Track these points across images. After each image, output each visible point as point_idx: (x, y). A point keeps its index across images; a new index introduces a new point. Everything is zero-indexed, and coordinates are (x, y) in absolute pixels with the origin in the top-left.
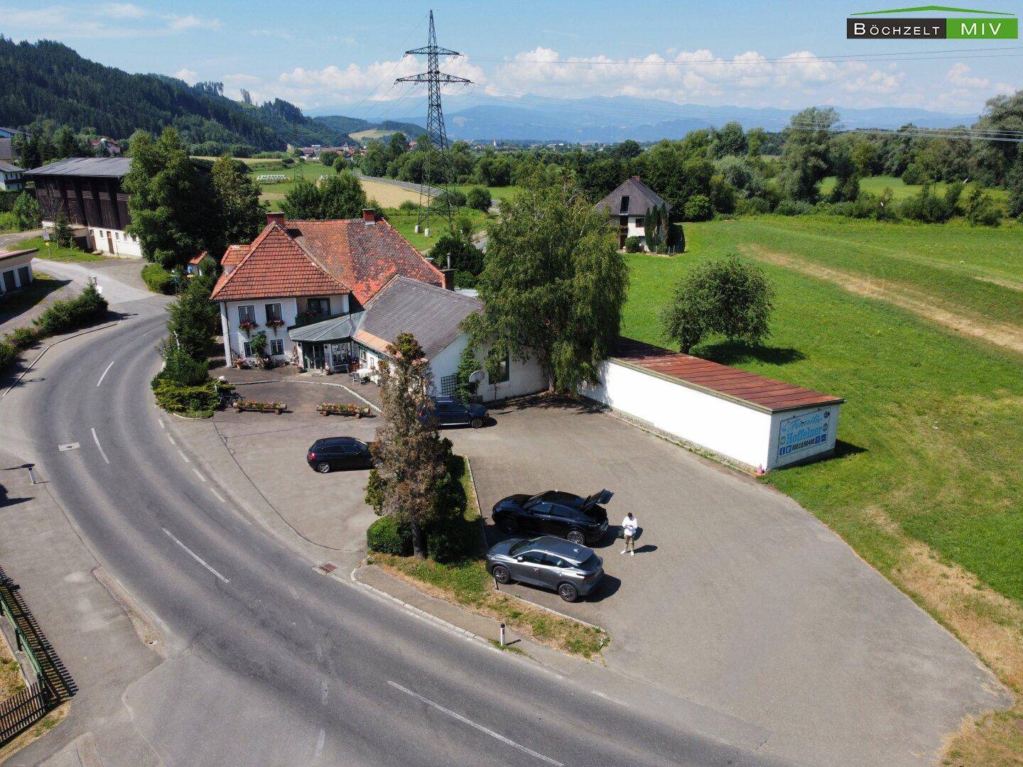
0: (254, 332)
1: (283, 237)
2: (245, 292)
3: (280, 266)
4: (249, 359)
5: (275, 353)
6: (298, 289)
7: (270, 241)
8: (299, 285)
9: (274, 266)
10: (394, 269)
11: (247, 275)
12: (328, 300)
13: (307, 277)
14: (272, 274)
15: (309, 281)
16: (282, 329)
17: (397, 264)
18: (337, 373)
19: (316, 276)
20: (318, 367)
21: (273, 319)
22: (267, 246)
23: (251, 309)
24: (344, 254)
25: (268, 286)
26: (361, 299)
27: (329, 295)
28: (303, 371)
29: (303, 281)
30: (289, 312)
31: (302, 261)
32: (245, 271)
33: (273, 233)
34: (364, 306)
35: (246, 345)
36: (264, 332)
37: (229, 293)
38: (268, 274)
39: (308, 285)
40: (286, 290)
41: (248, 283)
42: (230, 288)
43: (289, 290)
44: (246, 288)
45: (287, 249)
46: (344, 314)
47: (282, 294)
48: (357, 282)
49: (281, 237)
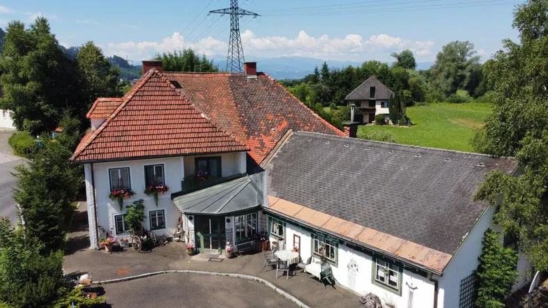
0: (129, 201)
1: (165, 85)
2: (119, 150)
3: (163, 117)
4: (120, 237)
5: (154, 227)
6: (187, 145)
7: (150, 89)
8: (188, 140)
9: (155, 117)
10: (285, 124)
11: (121, 128)
12: (219, 159)
13: (197, 130)
14: (153, 127)
15: (200, 135)
16: (165, 197)
17: (288, 119)
18: (244, 254)
19: (207, 130)
20: (215, 247)
21: (154, 184)
22: (146, 93)
23: (126, 172)
24: (230, 107)
25: (149, 142)
26: (257, 157)
27: (221, 152)
28: (194, 252)
29: (192, 135)
30: (174, 175)
31: (189, 112)
32: (119, 123)
33: (153, 79)
34: (261, 166)
35: (118, 219)
36: (141, 201)
37: (97, 151)
38: (149, 127)
39: (199, 140)
40: (172, 146)
41: (122, 139)
42: (99, 145)
43: (176, 146)
44: (121, 144)
45: (170, 98)
46: (240, 176)
47: (167, 152)
48: (248, 138)
49: (162, 84)
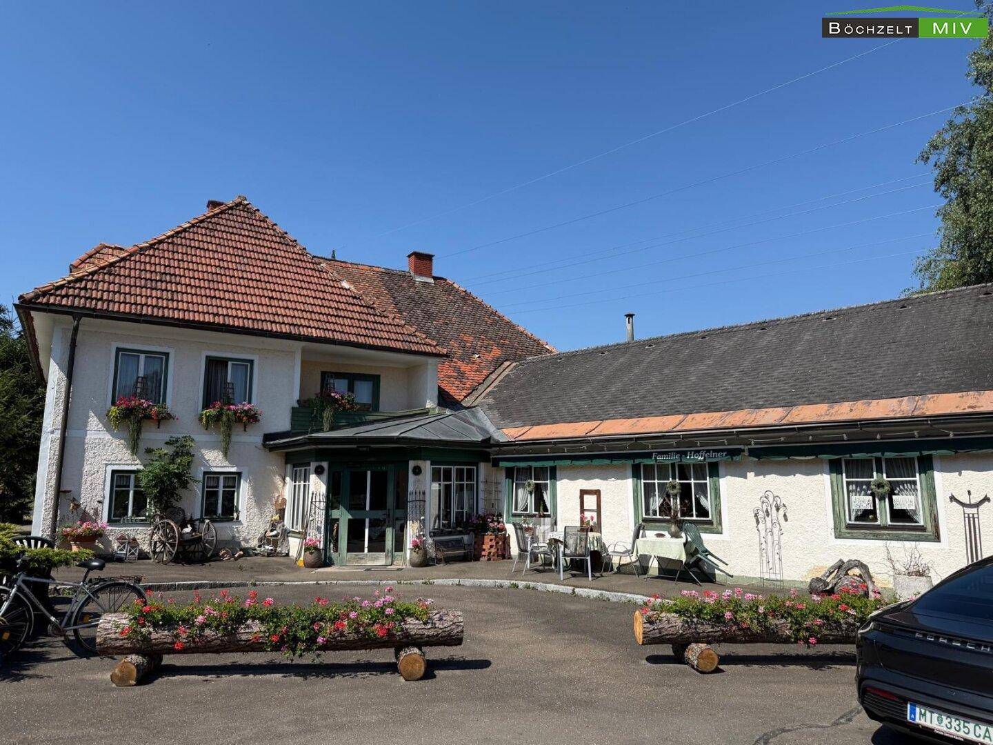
0: (155, 437)
1: (263, 224)
3: (257, 270)
7: (231, 223)
8: (314, 317)
9: (241, 267)
10: (497, 352)
12: (376, 381)
13: (333, 305)
14: (234, 281)
15: (341, 314)
16: (247, 439)
17: (501, 346)
18: (449, 560)
19: (357, 309)
20: (377, 545)
21: (225, 403)
22: (221, 228)
23: (157, 360)
25: (226, 303)
26: (454, 391)
28: (321, 561)
29: (325, 311)
31: (316, 274)
32: (155, 260)
33: (237, 212)
34: (465, 402)
36: (188, 440)
37: (96, 294)
38: (225, 279)
39: (339, 320)
40: (277, 319)
41: (162, 285)
42: (103, 286)
43: (287, 320)
44: (156, 293)
45: (276, 245)
49: (256, 223)
